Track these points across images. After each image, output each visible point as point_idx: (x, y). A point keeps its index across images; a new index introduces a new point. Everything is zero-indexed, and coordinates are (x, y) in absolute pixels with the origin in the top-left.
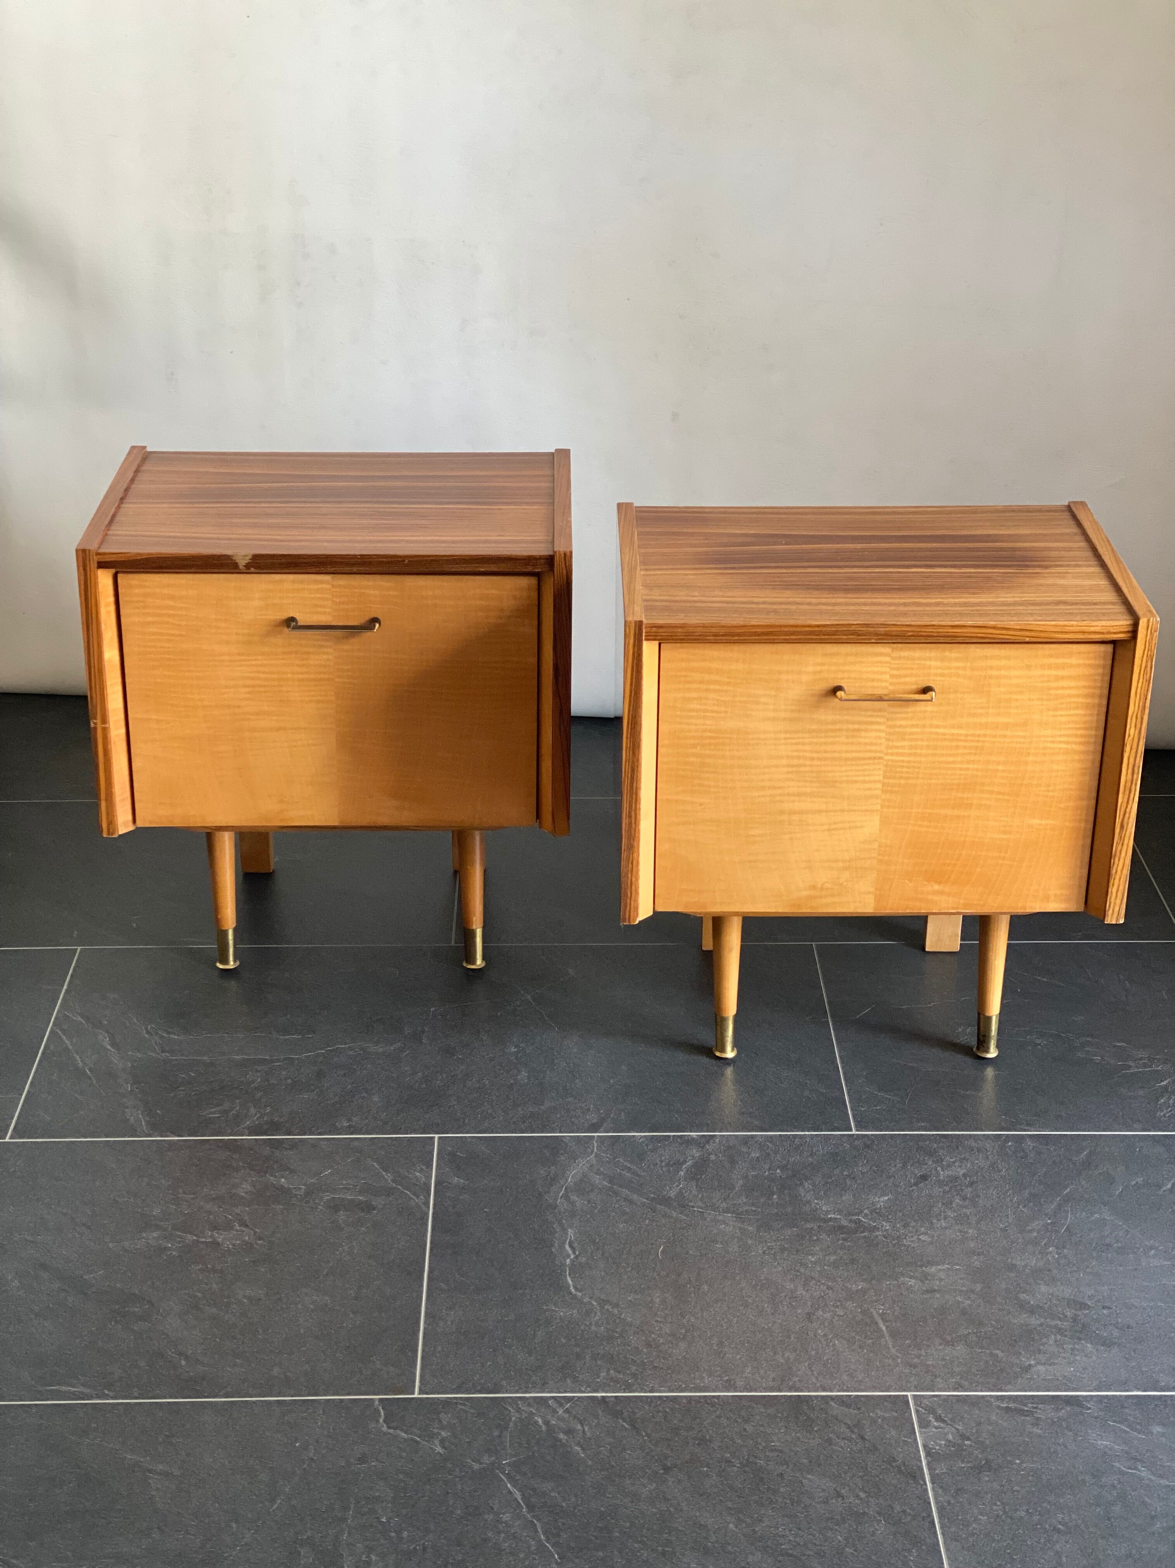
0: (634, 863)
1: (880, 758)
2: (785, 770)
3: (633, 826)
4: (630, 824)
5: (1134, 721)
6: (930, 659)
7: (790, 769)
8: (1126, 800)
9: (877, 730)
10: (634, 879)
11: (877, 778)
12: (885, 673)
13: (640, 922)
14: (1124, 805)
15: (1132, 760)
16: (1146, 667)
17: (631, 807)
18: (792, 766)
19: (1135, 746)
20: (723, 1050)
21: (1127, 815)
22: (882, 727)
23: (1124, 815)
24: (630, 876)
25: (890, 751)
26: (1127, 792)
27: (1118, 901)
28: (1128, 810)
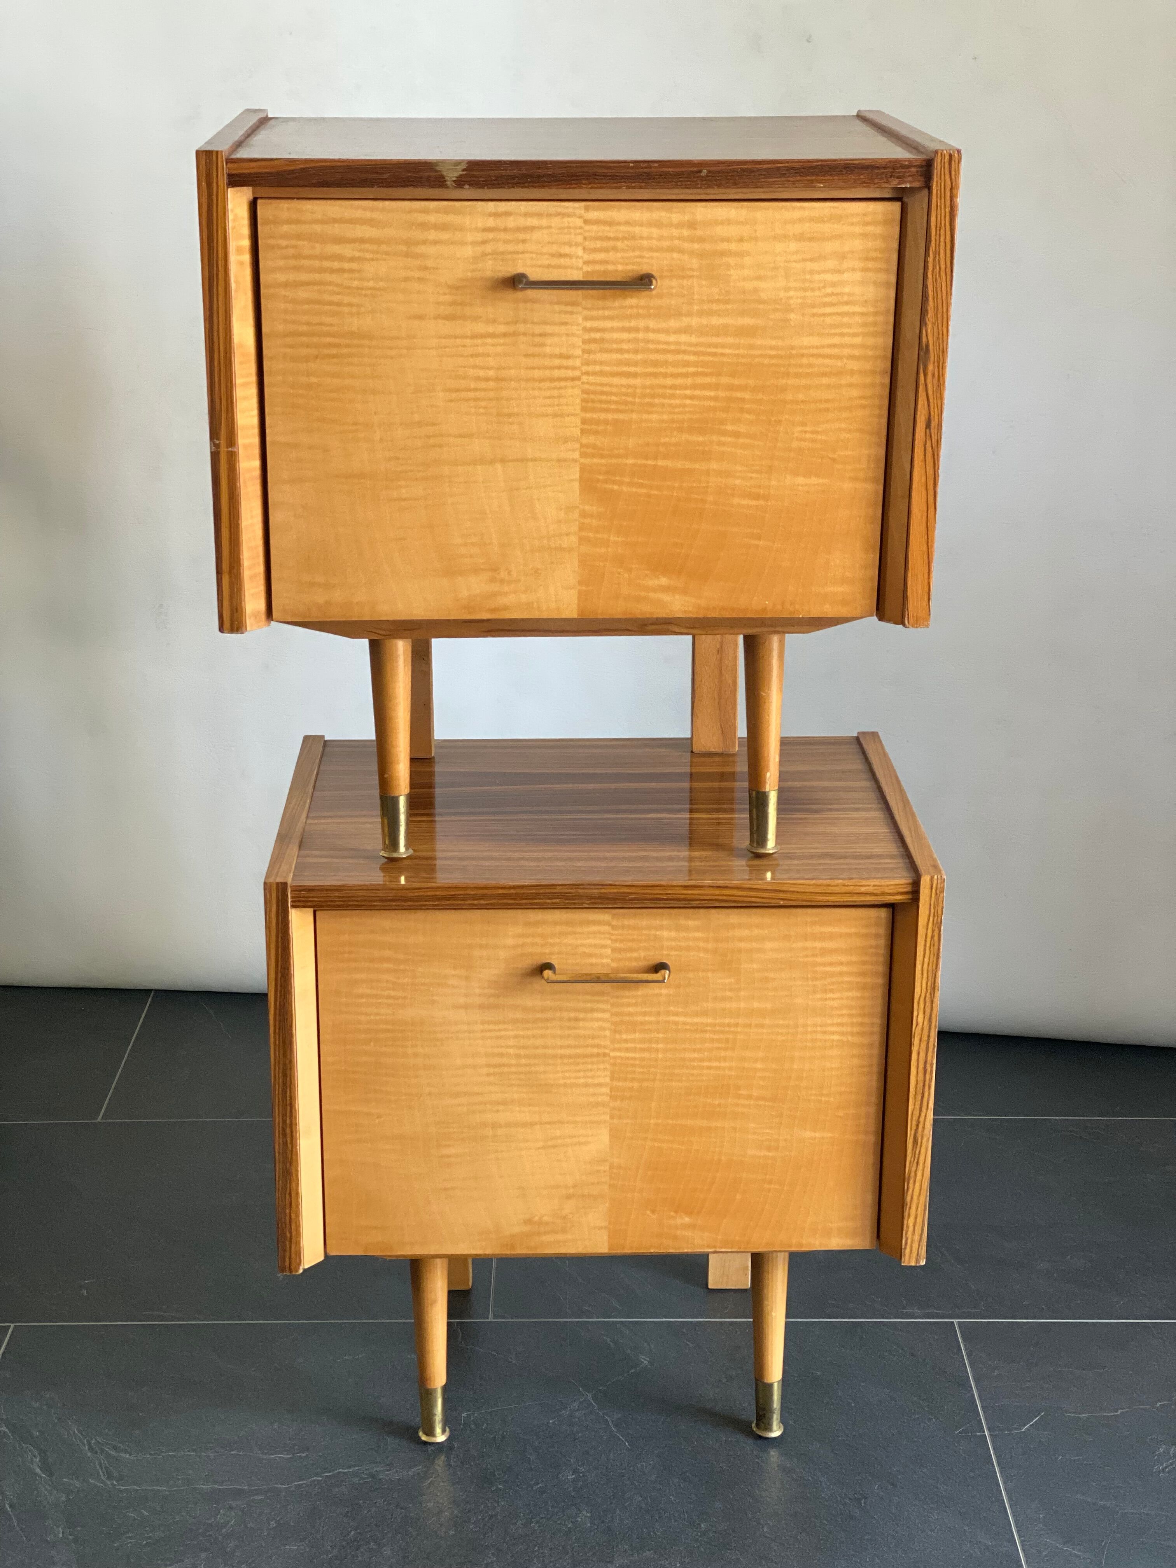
0: (293, 1195)
1: (605, 1055)
2: (485, 1071)
3: (289, 1146)
4: (285, 1144)
5: (922, 1006)
6: (661, 928)
7: (492, 1070)
8: (918, 1107)
9: (598, 1020)
10: (293, 1216)
11: (602, 1080)
12: (605, 947)
13: (305, 1270)
14: (917, 1113)
15: (922, 1055)
16: (932, 937)
17: (284, 1122)
18: (495, 1066)
19: (925, 1038)
20: (430, 1432)
21: (921, 1126)
22: (607, 1015)
23: (917, 1126)
24: (287, 1211)
25: (617, 1046)
26: (919, 1097)
27: (917, 1238)
28: (922, 1119)
